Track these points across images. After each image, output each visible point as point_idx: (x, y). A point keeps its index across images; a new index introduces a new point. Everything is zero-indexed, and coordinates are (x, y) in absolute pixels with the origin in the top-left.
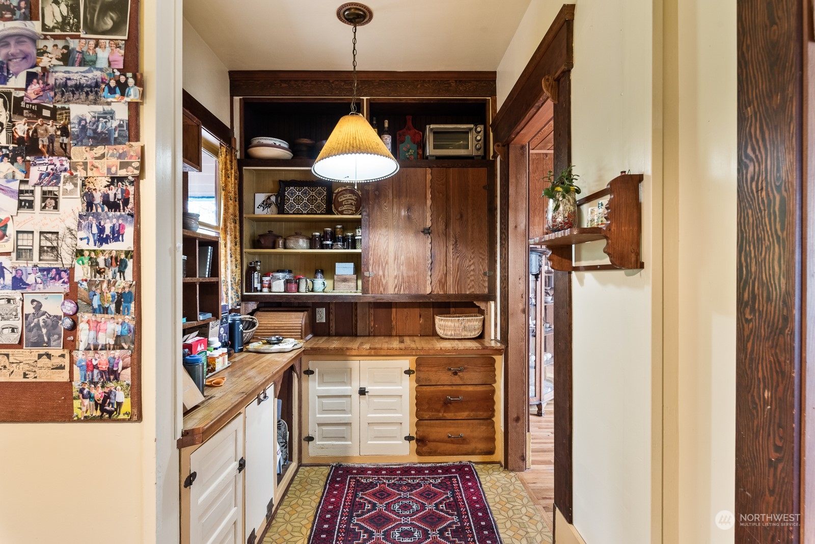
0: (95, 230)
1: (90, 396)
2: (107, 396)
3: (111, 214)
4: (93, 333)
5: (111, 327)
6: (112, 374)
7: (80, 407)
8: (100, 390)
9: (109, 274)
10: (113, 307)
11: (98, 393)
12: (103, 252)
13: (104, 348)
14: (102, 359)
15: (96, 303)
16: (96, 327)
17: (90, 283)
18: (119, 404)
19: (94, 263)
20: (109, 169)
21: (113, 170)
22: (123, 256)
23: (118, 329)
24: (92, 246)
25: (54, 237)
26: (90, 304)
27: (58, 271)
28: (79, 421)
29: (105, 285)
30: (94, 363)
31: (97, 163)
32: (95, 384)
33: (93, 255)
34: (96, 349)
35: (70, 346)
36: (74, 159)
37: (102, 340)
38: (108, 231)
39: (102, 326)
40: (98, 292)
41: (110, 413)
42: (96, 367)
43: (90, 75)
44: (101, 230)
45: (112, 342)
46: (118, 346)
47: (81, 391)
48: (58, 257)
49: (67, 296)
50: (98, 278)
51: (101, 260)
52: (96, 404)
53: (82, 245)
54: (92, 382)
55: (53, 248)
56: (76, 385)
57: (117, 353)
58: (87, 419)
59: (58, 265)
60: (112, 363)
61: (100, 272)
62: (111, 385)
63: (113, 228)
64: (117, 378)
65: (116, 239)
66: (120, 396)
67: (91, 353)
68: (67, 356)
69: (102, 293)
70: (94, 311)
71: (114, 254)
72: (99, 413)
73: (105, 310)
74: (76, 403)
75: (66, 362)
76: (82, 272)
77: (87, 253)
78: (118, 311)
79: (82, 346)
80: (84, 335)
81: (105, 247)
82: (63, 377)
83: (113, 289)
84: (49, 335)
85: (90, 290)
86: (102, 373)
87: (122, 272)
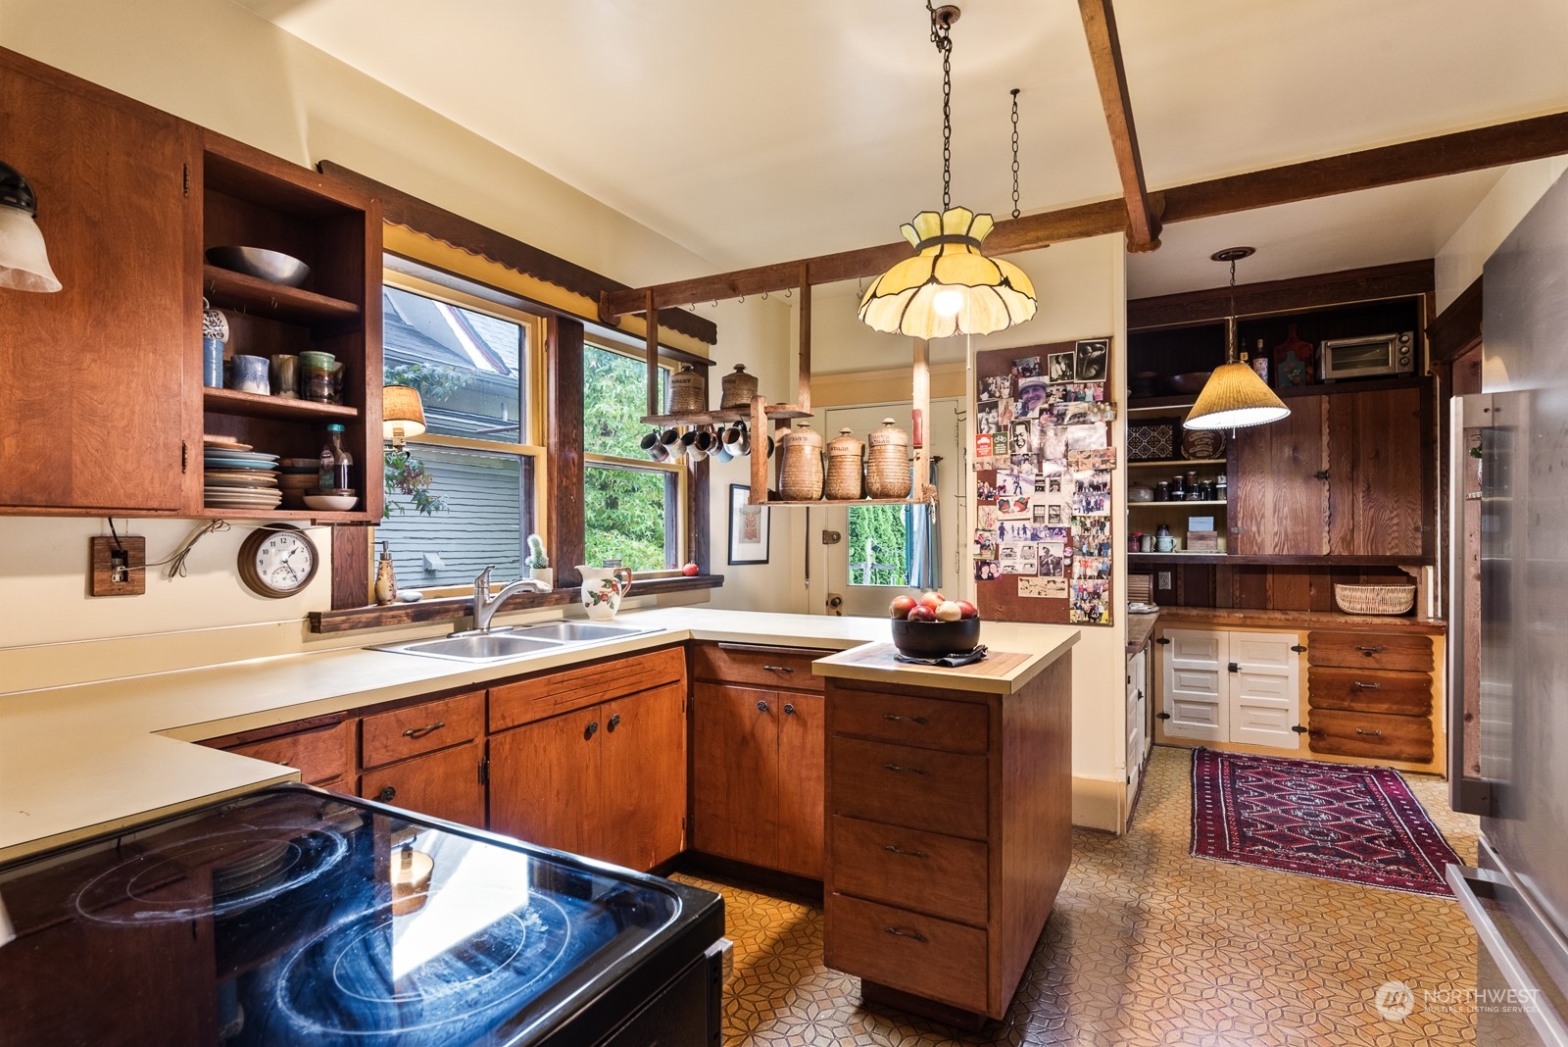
0: (1084, 504)
1: (1081, 608)
2: (1093, 608)
3: (1095, 493)
4: (1083, 568)
5: (1096, 565)
6: (1096, 595)
7: (1075, 615)
8: (1088, 604)
9: (1094, 531)
10: (1096, 552)
11: (1087, 606)
12: (1089, 517)
13: (1090, 578)
14: (1090, 585)
15: (1085, 549)
16: (1085, 565)
17: (1081, 537)
18: (1101, 614)
19: (1083, 524)
20: (1094, 465)
21: (1097, 465)
22: (1103, 520)
23: (1100, 566)
24: (1082, 514)
25: (1057, 508)
26: (1081, 550)
27: (1060, 529)
28: (1074, 624)
29: (1091, 538)
30: (1084, 587)
31: (1085, 461)
32: (1085, 600)
33: (1083, 519)
34: (1085, 578)
35: (1069, 575)
36: (1070, 460)
37: (1089, 572)
38: (1092, 504)
39: (1089, 564)
40: (1086, 542)
41: (1095, 619)
42: (1085, 590)
43: (1081, 406)
44: (1088, 503)
45: (1096, 574)
46: (1100, 576)
47: (1075, 604)
48: (1060, 521)
49: (1066, 545)
50: (1086, 534)
51: (1088, 523)
52: (1085, 613)
53: (1076, 513)
54: (1082, 599)
55: (1057, 516)
56: (1072, 600)
57: (1100, 581)
58: (1079, 623)
59: (1061, 525)
60: (1096, 587)
61: (1087, 530)
62: (1095, 602)
63: (1096, 502)
64: (1099, 597)
65: (1099, 509)
66: (1101, 609)
67: (1082, 580)
68: (1066, 582)
69: (1089, 543)
70: (1084, 554)
71: (1097, 518)
72: (1087, 619)
73: (1091, 554)
74: (1072, 612)
75: (1066, 586)
76: (1076, 530)
77: (1078, 518)
78: (1100, 554)
79: (1076, 576)
80: (1077, 570)
81: (1091, 514)
82: (1063, 595)
83: (1096, 541)
84: (1054, 569)
85: (1081, 541)
86: (1089, 593)
87: (1102, 529)
